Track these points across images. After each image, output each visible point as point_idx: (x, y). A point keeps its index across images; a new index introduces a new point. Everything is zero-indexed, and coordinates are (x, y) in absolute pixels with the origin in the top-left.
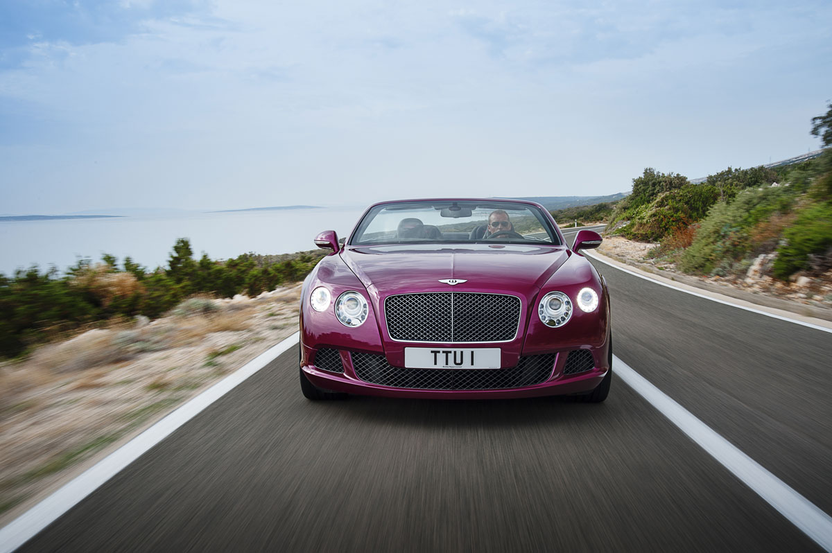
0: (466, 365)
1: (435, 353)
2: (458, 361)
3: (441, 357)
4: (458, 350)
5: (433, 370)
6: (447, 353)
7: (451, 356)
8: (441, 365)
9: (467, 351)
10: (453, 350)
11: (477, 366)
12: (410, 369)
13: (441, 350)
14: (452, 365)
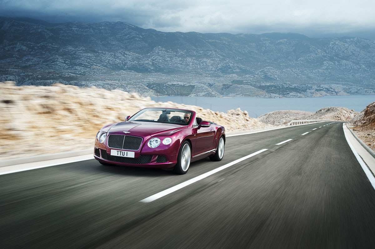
0: (125, 156)
1: (118, 151)
2: (123, 155)
3: (119, 153)
4: (124, 151)
5: (117, 156)
6: (121, 152)
7: (122, 153)
8: (119, 155)
9: (126, 152)
10: (122, 151)
11: (128, 156)
12: (112, 156)
13: (119, 151)
14: (122, 156)
